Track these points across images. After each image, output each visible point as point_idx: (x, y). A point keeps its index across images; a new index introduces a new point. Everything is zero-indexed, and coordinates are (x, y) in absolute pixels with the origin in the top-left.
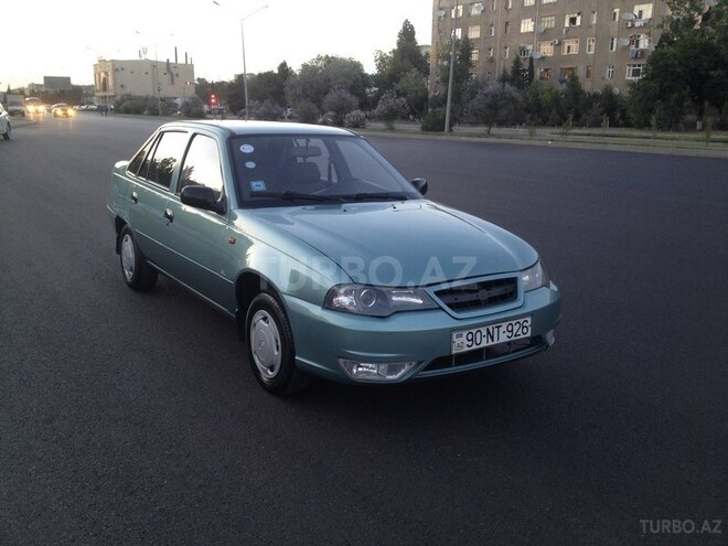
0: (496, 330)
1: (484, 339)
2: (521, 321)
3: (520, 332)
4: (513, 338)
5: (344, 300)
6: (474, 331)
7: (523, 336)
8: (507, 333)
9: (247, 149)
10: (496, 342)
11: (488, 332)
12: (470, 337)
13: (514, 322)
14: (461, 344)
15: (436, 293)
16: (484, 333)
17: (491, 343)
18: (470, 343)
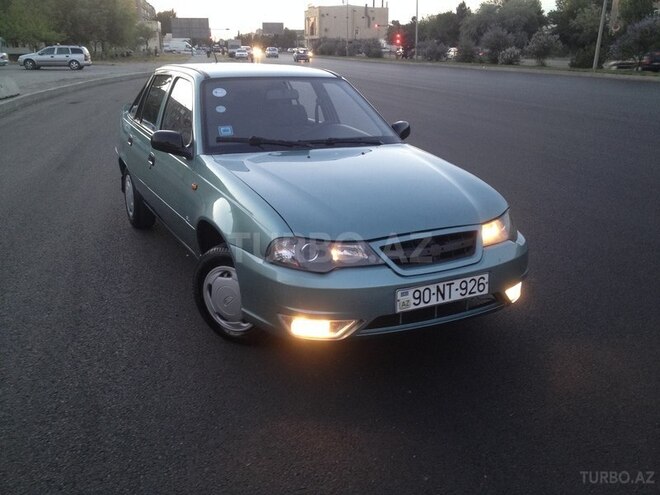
0: (447, 288)
1: (434, 298)
2: (477, 278)
3: (475, 289)
4: (467, 296)
5: (286, 253)
6: (422, 289)
7: (478, 294)
8: (460, 291)
9: (220, 93)
10: (447, 300)
11: (438, 290)
12: (417, 294)
13: (468, 280)
14: (407, 302)
15: (382, 248)
16: (434, 290)
17: (441, 301)
18: (417, 302)
